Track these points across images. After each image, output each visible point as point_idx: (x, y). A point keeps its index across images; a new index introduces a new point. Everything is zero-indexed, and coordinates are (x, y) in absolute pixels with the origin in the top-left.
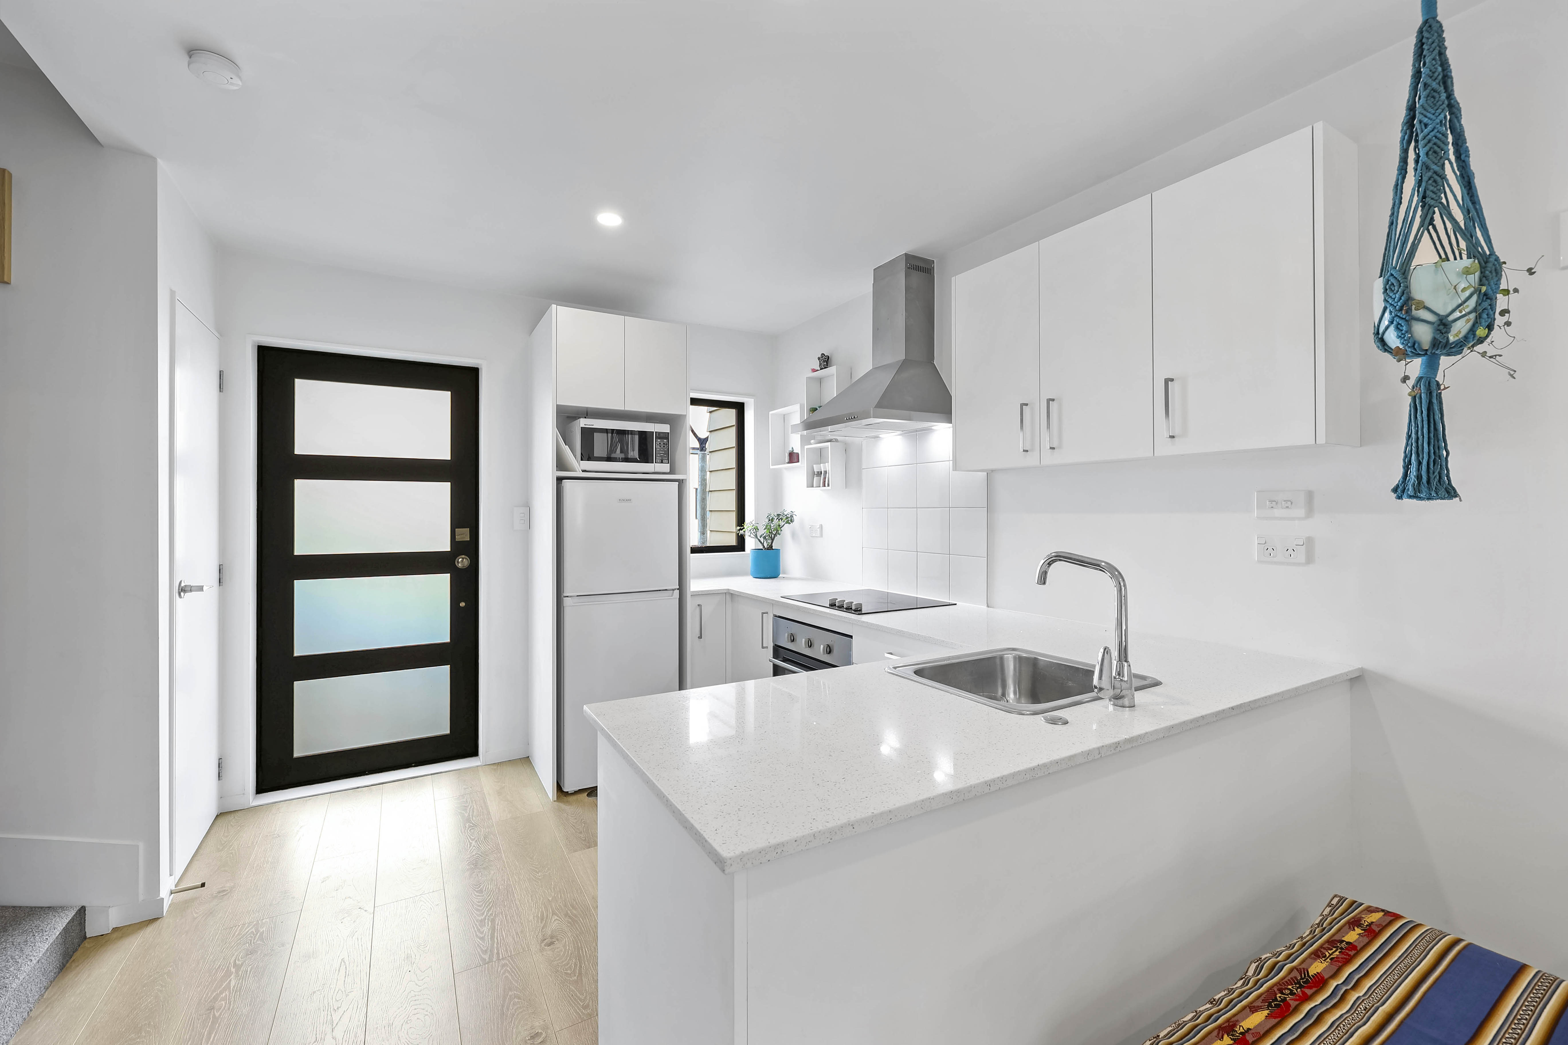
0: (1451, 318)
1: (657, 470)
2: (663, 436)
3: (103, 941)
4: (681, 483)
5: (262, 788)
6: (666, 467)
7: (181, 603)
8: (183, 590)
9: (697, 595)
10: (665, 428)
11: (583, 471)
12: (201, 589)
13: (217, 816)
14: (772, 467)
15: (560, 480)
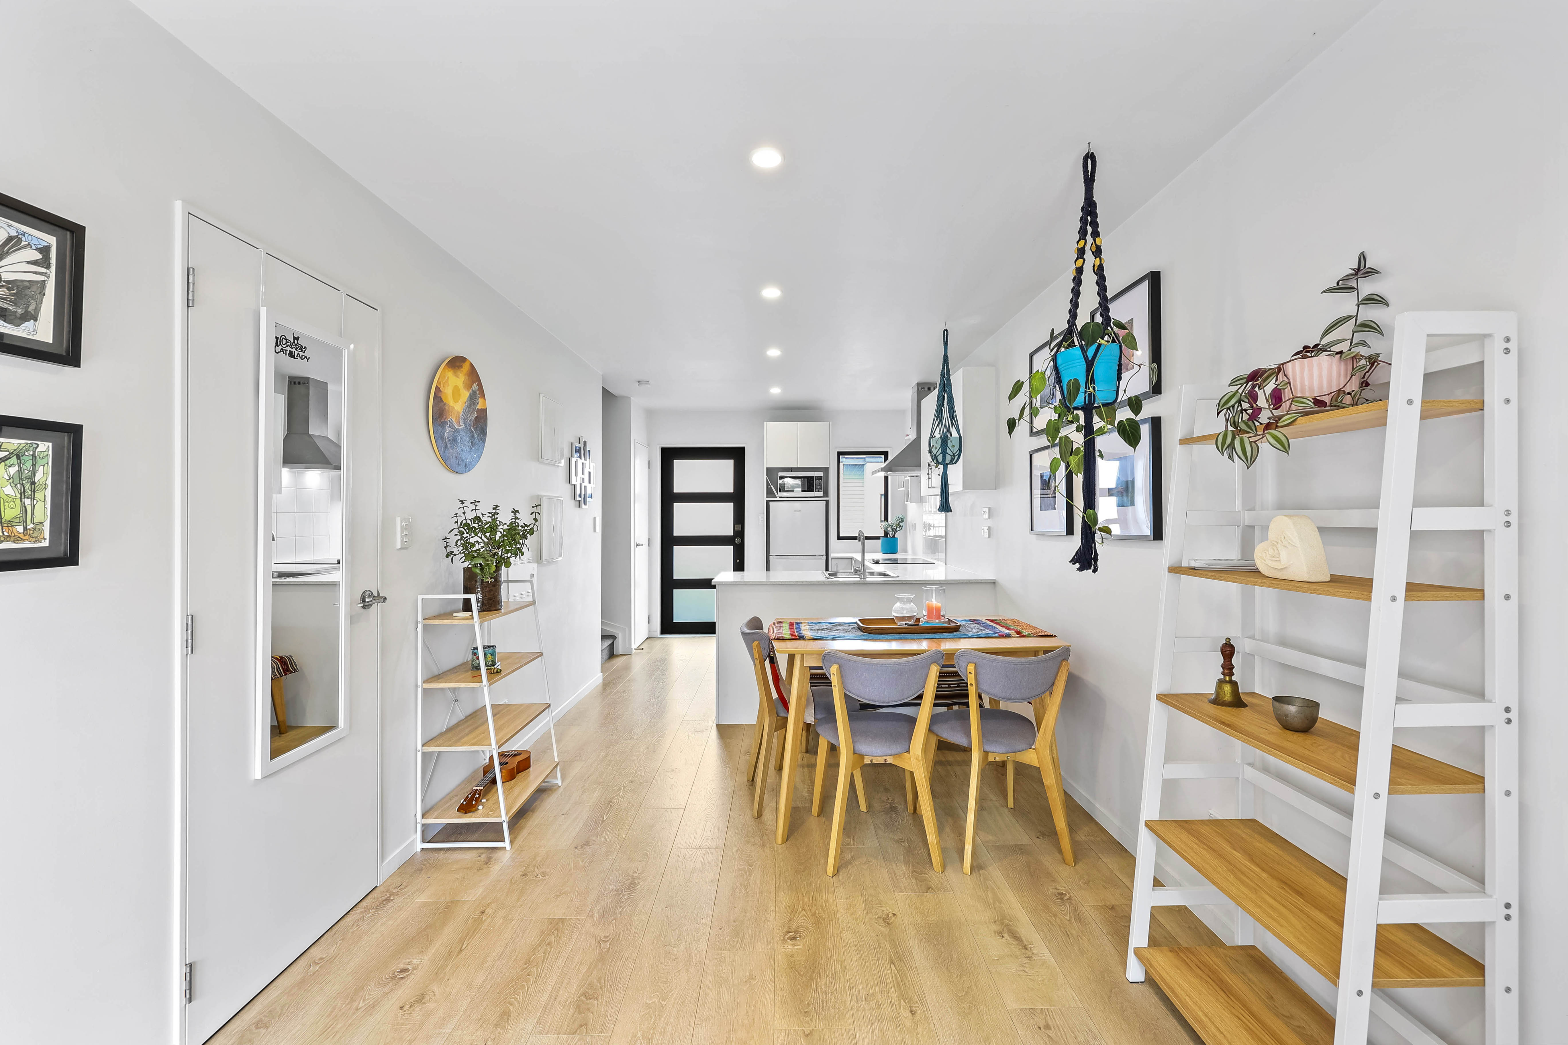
0: (937, 455)
1: (816, 496)
2: (821, 478)
3: (618, 656)
4: (827, 502)
5: (663, 632)
6: (821, 494)
7: (636, 549)
8: (637, 545)
9: (833, 558)
10: (820, 474)
11: (780, 497)
12: (642, 545)
13: (647, 638)
14: (899, 490)
15: (768, 502)
